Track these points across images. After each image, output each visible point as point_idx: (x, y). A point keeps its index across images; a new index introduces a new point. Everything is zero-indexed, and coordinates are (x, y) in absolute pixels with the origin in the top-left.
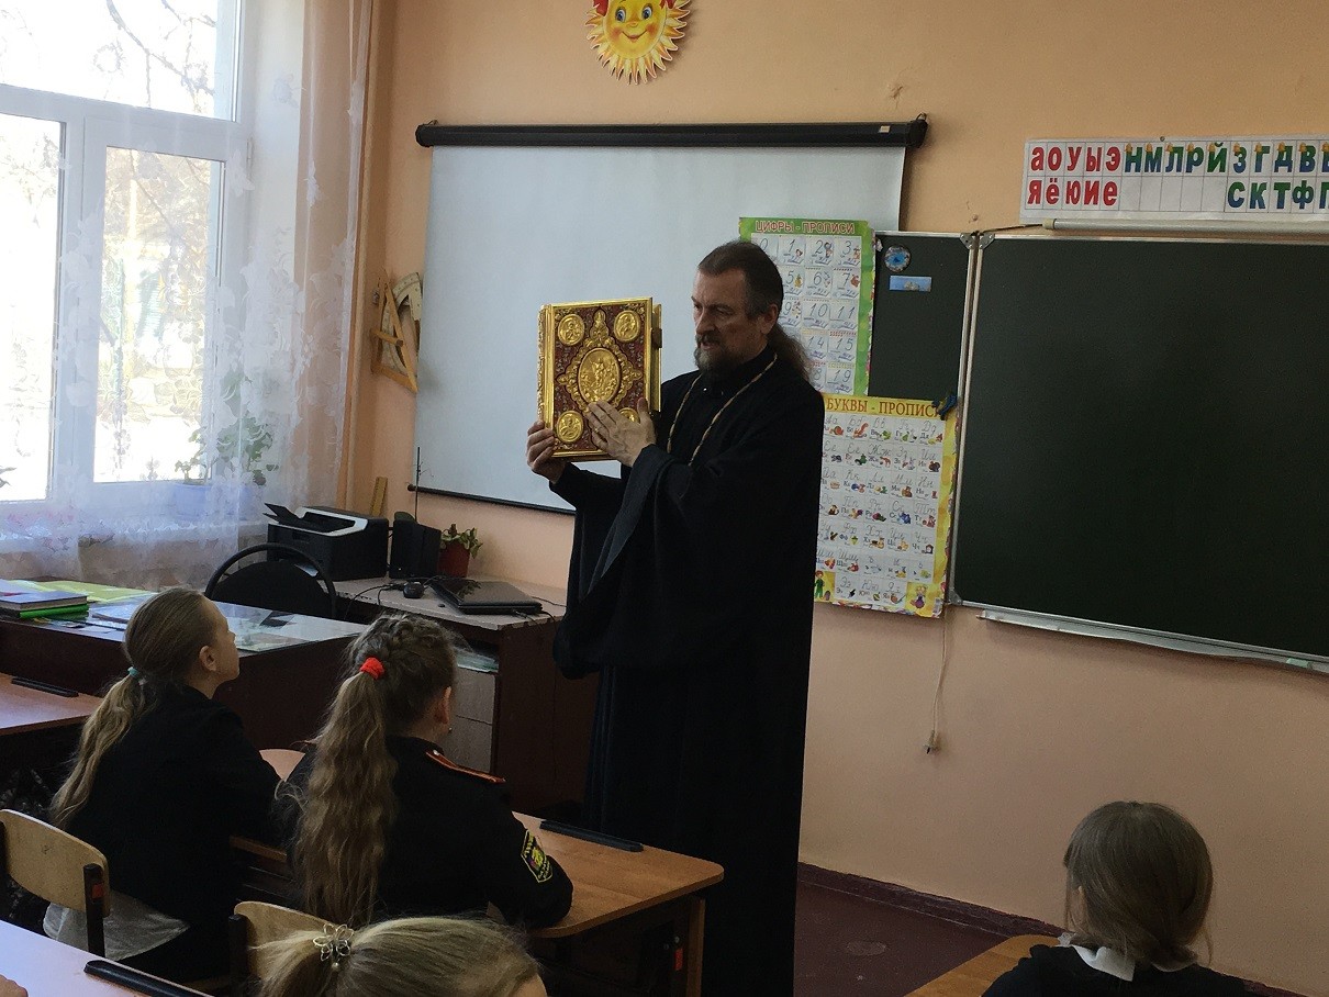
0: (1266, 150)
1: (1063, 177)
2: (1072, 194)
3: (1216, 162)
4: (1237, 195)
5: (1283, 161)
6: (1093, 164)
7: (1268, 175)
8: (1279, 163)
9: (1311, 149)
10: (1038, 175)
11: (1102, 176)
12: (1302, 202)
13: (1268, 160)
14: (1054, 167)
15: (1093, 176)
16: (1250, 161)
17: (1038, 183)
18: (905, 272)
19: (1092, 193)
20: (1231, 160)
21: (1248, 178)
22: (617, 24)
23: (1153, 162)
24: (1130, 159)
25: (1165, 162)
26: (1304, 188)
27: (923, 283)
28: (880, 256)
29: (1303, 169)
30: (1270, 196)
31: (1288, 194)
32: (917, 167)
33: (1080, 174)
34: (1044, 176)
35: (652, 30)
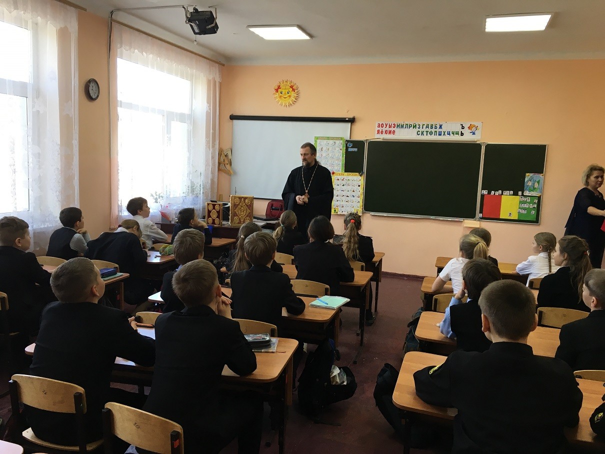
0: (424, 125)
1: (384, 129)
2: (386, 132)
3: (415, 127)
4: (419, 133)
5: (427, 127)
6: (390, 127)
7: (425, 129)
8: (426, 127)
9: (432, 125)
10: (379, 129)
11: (392, 129)
12: (431, 134)
13: (425, 127)
14: (382, 127)
15: (390, 129)
16: (421, 127)
17: (379, 130)
18: (352, 147)
19: (390, 132)
20: (417, 126)
21: (421, 130)
22: (281, 95)
23: (402, 126)
24: (398, 126)
25: (404, 127)
26: (431, 132)
27: (356, 150)
28: (346, 144)
29: (431, 128)
30: (425, 133)
31: (428, 133)
32: (353, 127)
33: (388, 128)
34: (380, 129)
35: (290, 96)
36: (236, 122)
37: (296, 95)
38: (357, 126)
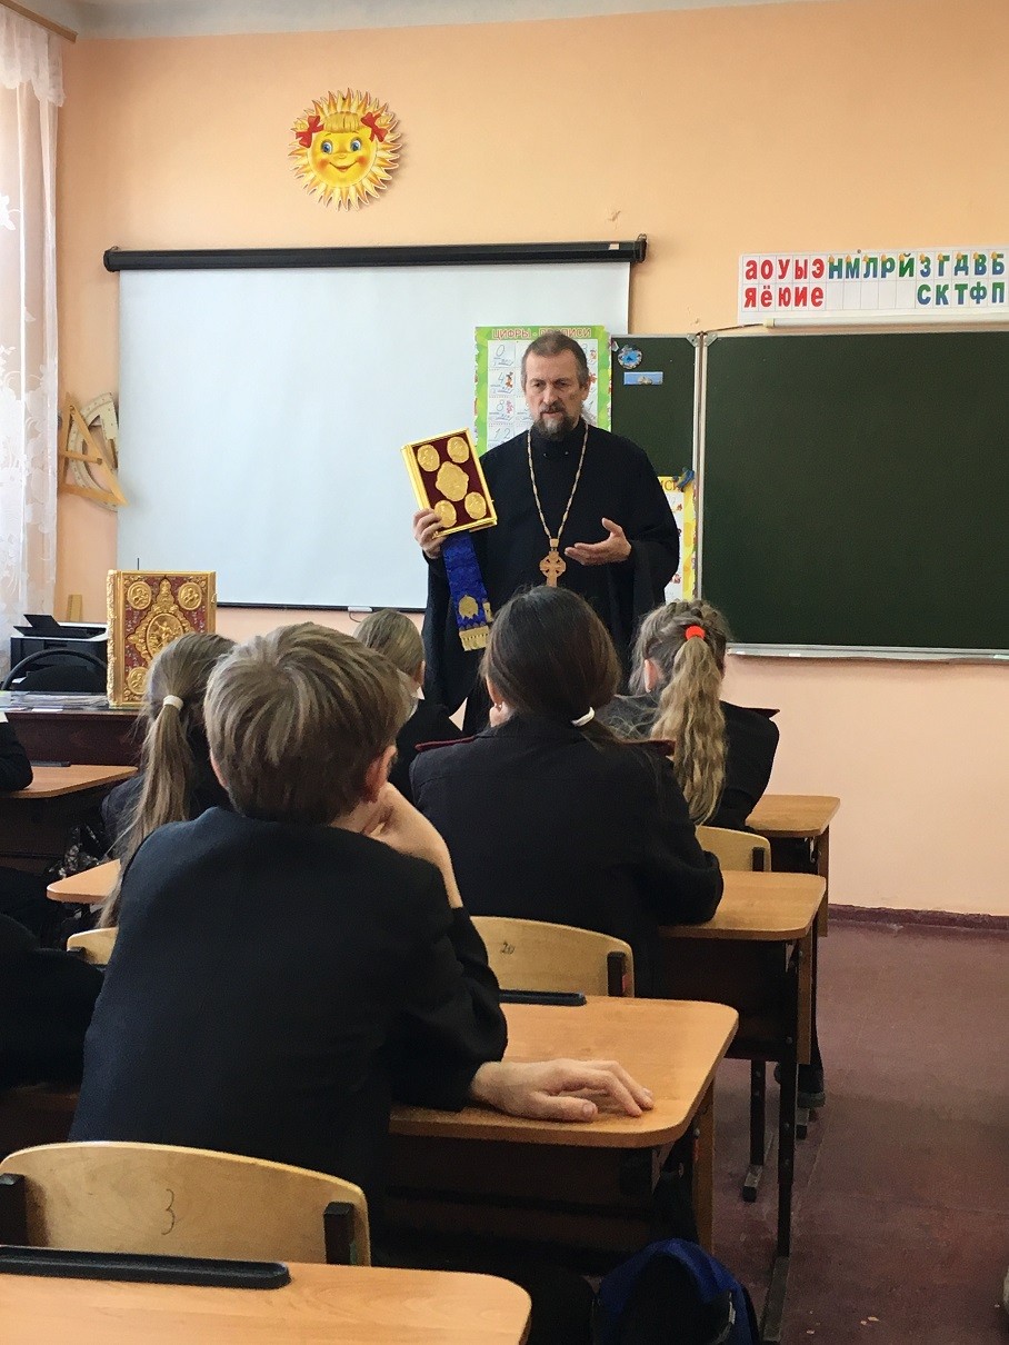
0: (947, 258)
1: (775, 284)
2: (784, 297)
3: (906, 268)
4: (925, 295)
5: (961, 267)
6: (800, 273)
7: (950, 279)
8: (957, 269)
9: (983, 257)
10: (751, 283)
11: (810, 283)
12: (978, 298)
13: (949, 266)
14: (767, 277)
15: (801, 284)
16: (934, 267)
17: (753, 290)
18: (638, 368)
19: (801, 297)
20: (918, 267)
21: (933, 281)
22: (324, 156)
23: (853, 270)
24: (833, 269)
25: (862, 270)
26: (979, 287)
27: (656, 377)
28: (615, 355)
29: (977, 273)
30: (952, 295)
31: (966, 293)
33: (790, 282)
34: (759, 284)
35: (362, 161)
36: (130, 279)
37: (388, 155)
38: (659, 276)
